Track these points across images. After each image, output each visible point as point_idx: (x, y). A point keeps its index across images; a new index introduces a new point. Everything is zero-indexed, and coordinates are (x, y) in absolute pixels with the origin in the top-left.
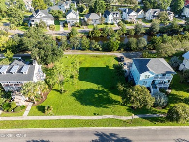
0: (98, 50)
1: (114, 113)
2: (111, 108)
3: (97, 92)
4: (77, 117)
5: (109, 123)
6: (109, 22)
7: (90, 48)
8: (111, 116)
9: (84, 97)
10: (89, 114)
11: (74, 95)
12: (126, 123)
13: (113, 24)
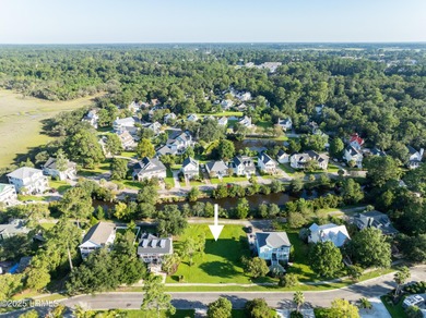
1: (237, 282)
2: (235, 277)
3: (223, 264)
4: (206, 285)
5: (231, 288)
6: (239, 173)
8: (234, 285)
9: (210, 269)
11: (201, 267)
12: (246, 289)
13: (244, 176)
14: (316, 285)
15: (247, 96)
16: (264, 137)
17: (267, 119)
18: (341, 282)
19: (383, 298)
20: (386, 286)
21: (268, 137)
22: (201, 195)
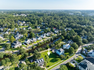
0: (45, 50)
1: (59, 61)
2: (58, 61)
4: (55, 65)
5: (60, 63)
6: (39, 40)
7: (43, 50)
8: (59, 62)
9: (52, 61)
10: (56, 63)
12: (62, 62)
13: (40, 40)
14: (71, 56)
15: (24, 22)
16: (36, 31)
17: (33, 27)
18: (74, 54)
19: (81, 54)
20: (79, 52)
21: (37, 31)
22: (35, 47)
